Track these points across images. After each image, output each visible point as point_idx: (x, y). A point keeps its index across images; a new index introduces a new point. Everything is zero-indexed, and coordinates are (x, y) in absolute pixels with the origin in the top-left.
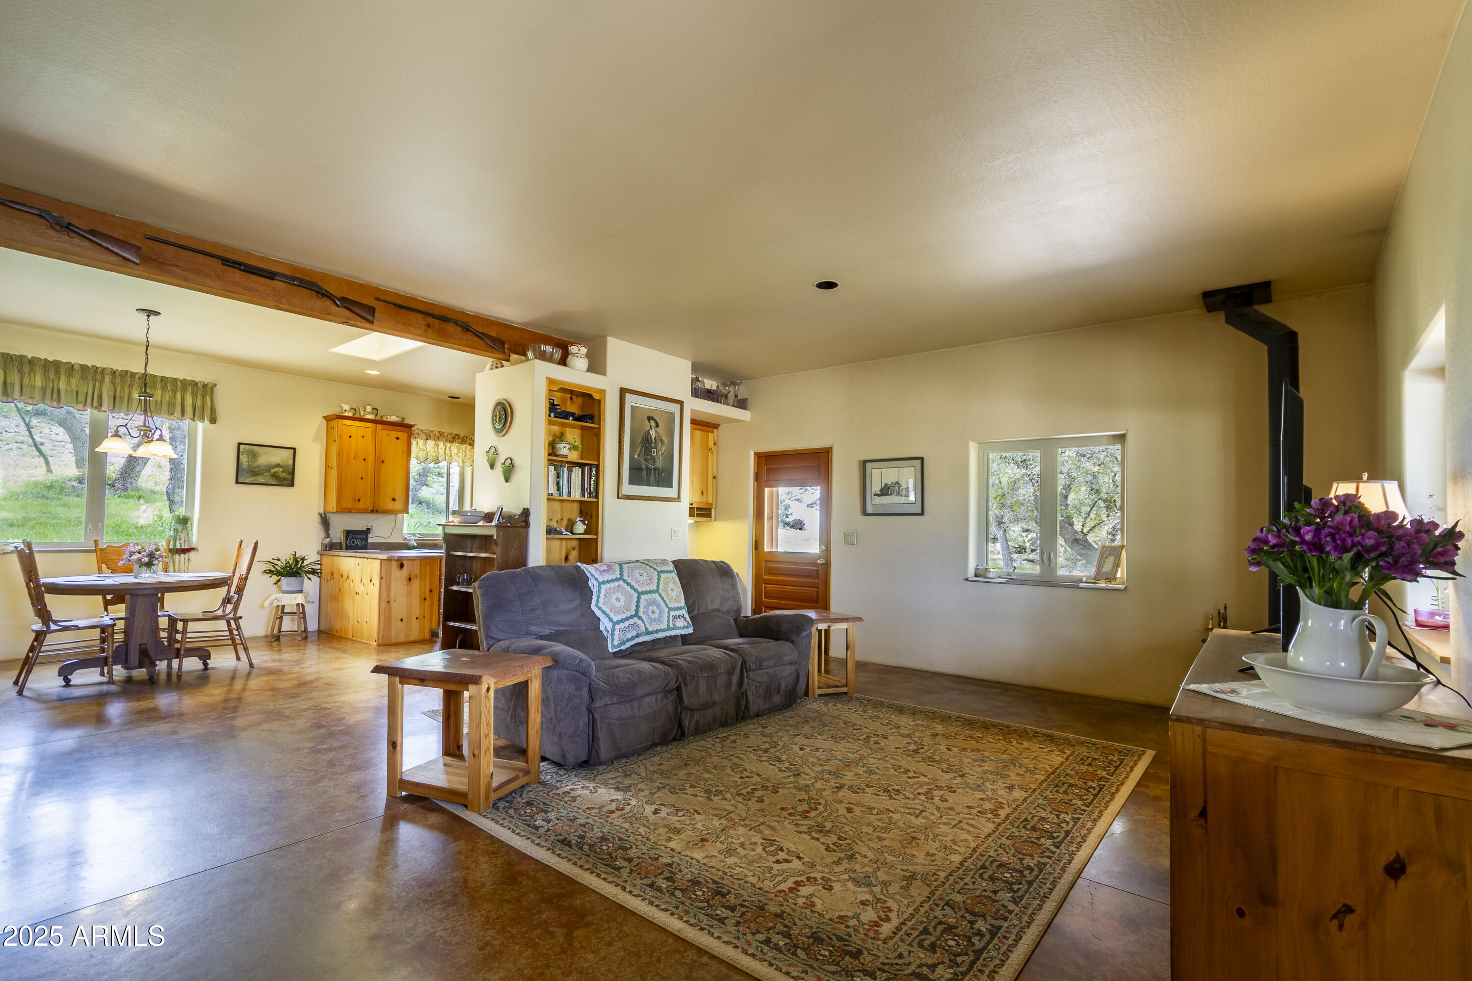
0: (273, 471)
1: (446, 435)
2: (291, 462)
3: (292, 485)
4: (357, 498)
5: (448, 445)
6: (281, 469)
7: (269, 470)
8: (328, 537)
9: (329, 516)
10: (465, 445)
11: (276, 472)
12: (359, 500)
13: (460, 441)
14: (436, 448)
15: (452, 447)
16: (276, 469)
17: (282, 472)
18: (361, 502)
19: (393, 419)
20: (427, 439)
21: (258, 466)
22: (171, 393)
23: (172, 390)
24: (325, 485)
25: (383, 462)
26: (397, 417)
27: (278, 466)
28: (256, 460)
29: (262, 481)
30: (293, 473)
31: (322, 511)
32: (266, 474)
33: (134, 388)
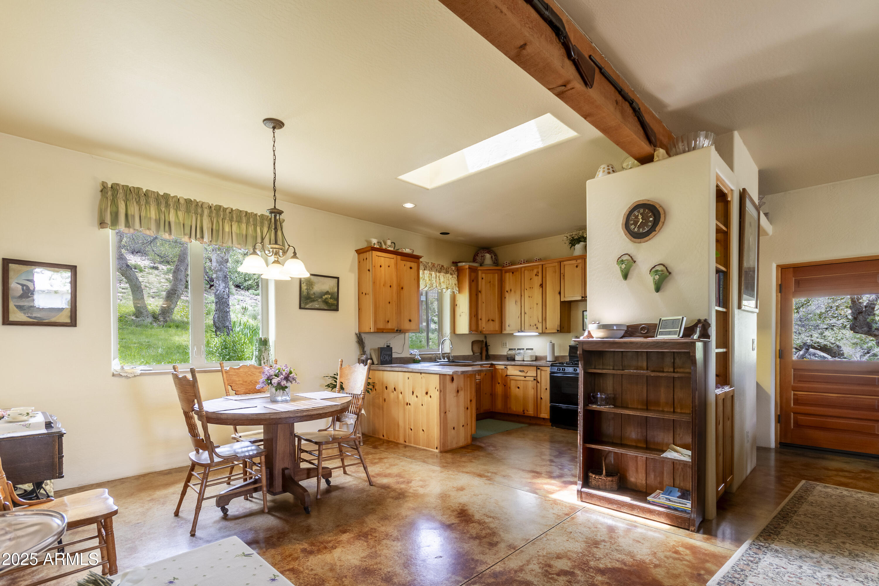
0: (324, 297)
1: (436, 266)
2: (336, 290)
3: (337, 309)
4: (387, 320)
5: (438, 274)
6: (330, 296)
7: (321, 297)
8: (364, 354)
9: (363, 336)
10: (448, 275)
11: (326, 299)
12: (388, 322)
13: (445, 270)
14: (431, 277)
15: (440, 276)
16: (326, 296)
17: (331, 298)
18: (389, 323)
19: (408, 251)
20: (425, 269)
21: (314, 293)
22: (253, 226)
23: (254, 225)
24: (359, 309)
25: (402, 288)
26: (410, 249)
27: (327, 293)
28: (312, 288)
29: (317, 306)
30: (337, 299)
31: (357, 332)
32: (320, 300)
33: (226, 221)
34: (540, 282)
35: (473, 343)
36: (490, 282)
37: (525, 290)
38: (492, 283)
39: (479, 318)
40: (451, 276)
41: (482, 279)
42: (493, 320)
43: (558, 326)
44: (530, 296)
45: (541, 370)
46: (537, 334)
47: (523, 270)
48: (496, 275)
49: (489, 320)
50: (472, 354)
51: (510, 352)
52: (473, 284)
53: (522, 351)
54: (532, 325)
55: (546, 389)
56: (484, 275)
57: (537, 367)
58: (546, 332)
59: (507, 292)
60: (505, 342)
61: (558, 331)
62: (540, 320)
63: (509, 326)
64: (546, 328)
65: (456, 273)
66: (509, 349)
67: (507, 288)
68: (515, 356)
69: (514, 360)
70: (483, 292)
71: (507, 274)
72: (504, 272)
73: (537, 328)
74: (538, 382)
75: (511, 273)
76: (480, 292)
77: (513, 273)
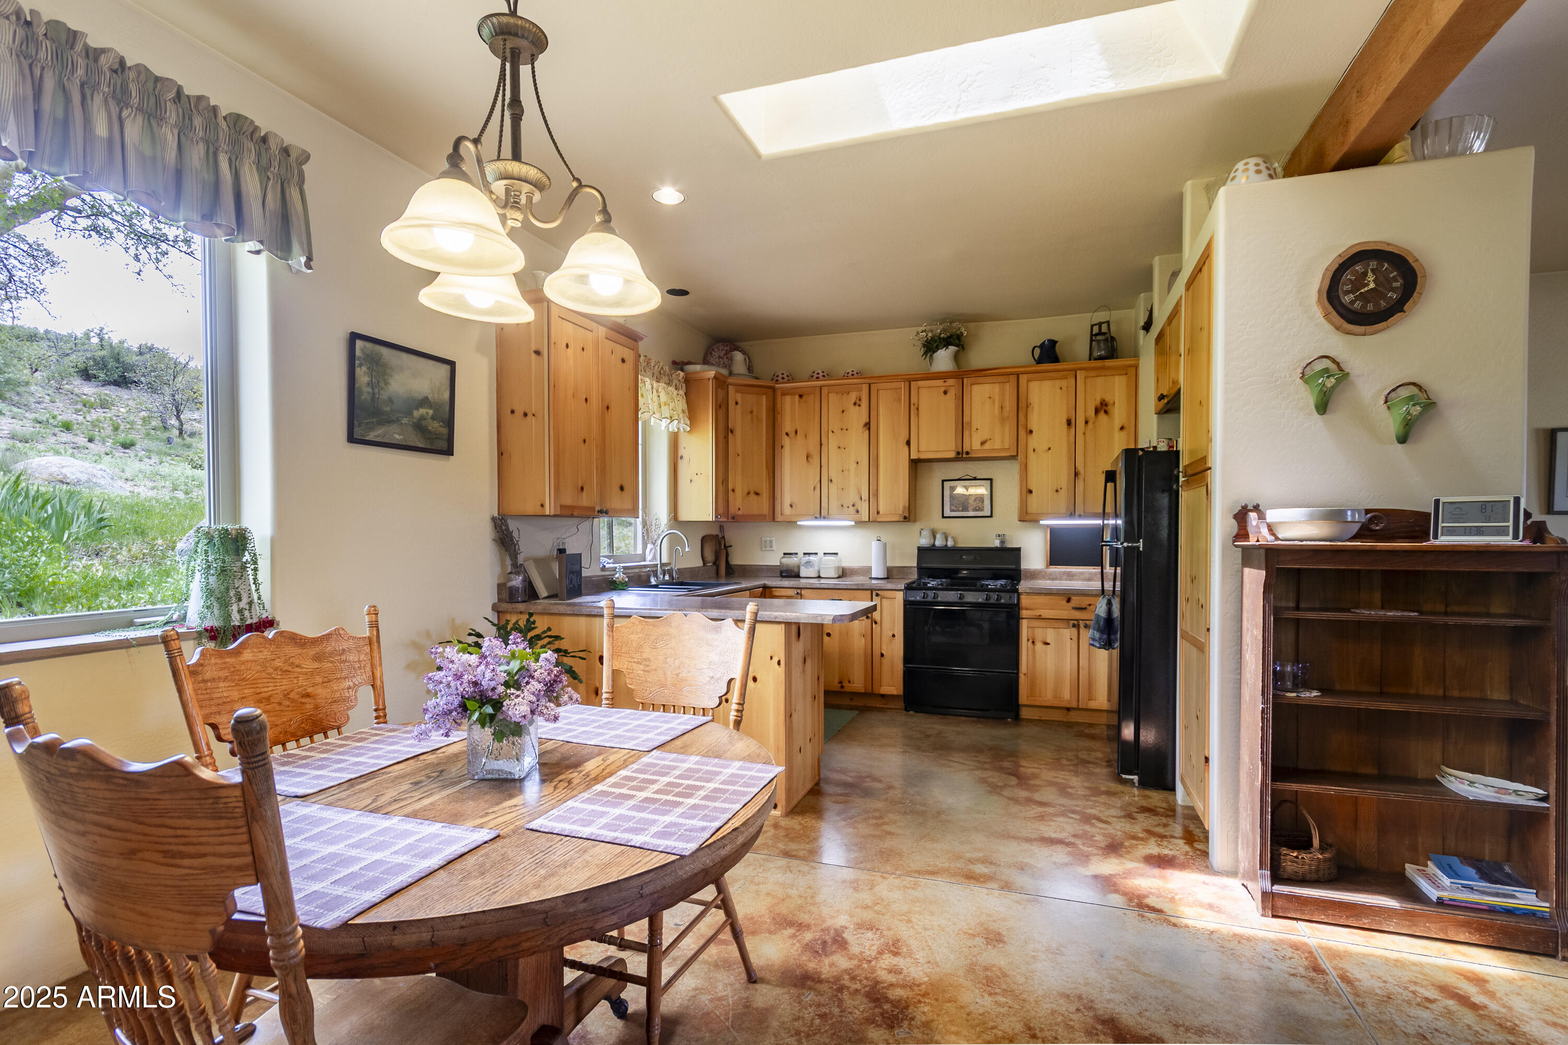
0: (417, 414)
2: (447, 395)
3: (449, 451)
4: (580, 485)
6: (431, 412)
7: (409, 413)
8: (518, 573)
9: (512, 524)
10: (672, 388)
11: (422, 418)
12: (582, 489)
13: (666, 378)
16: (422, 411)
17: (433, 418)
18: (585, 494)
21: (390, 400)
22: (201, 147)
23: (207, 142)
24: (501, 454)
25: (608, 408)
27: (424, 402)
28: (386, 383)
29: (398, 438)
30: (450, 423)
31: (496, 515)
32: (405, 421)
33: (98, 99)
34: (865, 419)
35: (704, 540)
36: (752, 412)
37: (830, 433)
38: (755, 413)
39: (730, 487)
40: (675, 392)
41: (737, 403)
42: (757, 494)
43: (904, 508)
44: (842, 446)
45: (883, 597)
46: (853, 523)
47: (825, 390)
48: (764, 397)
49: (749, 493)
50: (701, 564)
51: (787, 561)
52: (722, 412)
53: (812, 558)
54: (845, 506)
55: (894, 636)
56: (739, 397)
57: (872, 591)
58: (879, 520)
59: (787, 434)
60: (768, 539)
61: (905, 518)
62: (865, 496)
63: (791, 506)
64: (878, 513)
65: (684, 385)
66: (785, 554)
67: (788, 426)
68: (799, 567)
69: (797, 576)
70: (738, 432)
71: (788, 399)
72: (779, 393)
73: (858, 511)
74: (876, 623)
75: (797, 397)
76: (732, 432)
77: (801, 396)
